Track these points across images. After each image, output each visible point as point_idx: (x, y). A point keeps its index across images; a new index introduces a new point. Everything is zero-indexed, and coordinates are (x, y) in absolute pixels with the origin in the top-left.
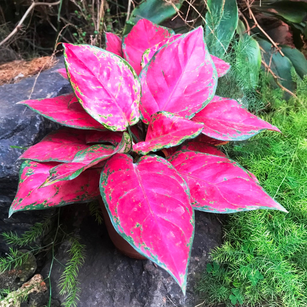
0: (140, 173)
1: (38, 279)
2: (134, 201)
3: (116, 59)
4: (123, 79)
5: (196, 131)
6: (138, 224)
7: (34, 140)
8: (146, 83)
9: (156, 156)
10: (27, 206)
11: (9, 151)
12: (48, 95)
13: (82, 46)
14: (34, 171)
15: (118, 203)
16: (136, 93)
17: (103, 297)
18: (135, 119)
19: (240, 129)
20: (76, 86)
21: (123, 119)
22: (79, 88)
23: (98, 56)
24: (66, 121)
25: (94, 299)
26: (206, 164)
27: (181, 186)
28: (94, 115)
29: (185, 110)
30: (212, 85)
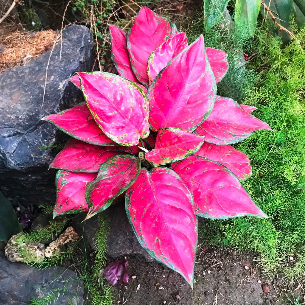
0: (153, 183)
1: (71, 230)
2: (152, 217)
3: (126, 82)
4: (134, 101)
5: (198, 145)
6: (157, 238)
7: (56, 133)
8: (154, 99)
9: (166, 168)
10: (67, 211)
11: (36, 144)
12: (60, 84)
13: (96, 74)
14: (67, 180)
15: (141, 223)
16: (145, 110)
17: (124, 242)
18: (146, 134)
19: (234, 132)
20: (95, 114)
21: (136, 134)
22: (98, 115)
23: (111, 82)
24: (88, 139)
25: (117, 244)
26: (206, 171)
27: (187, 197)
28: (113, 138)
29: (188, 121)
30: (211, 96)
